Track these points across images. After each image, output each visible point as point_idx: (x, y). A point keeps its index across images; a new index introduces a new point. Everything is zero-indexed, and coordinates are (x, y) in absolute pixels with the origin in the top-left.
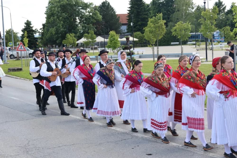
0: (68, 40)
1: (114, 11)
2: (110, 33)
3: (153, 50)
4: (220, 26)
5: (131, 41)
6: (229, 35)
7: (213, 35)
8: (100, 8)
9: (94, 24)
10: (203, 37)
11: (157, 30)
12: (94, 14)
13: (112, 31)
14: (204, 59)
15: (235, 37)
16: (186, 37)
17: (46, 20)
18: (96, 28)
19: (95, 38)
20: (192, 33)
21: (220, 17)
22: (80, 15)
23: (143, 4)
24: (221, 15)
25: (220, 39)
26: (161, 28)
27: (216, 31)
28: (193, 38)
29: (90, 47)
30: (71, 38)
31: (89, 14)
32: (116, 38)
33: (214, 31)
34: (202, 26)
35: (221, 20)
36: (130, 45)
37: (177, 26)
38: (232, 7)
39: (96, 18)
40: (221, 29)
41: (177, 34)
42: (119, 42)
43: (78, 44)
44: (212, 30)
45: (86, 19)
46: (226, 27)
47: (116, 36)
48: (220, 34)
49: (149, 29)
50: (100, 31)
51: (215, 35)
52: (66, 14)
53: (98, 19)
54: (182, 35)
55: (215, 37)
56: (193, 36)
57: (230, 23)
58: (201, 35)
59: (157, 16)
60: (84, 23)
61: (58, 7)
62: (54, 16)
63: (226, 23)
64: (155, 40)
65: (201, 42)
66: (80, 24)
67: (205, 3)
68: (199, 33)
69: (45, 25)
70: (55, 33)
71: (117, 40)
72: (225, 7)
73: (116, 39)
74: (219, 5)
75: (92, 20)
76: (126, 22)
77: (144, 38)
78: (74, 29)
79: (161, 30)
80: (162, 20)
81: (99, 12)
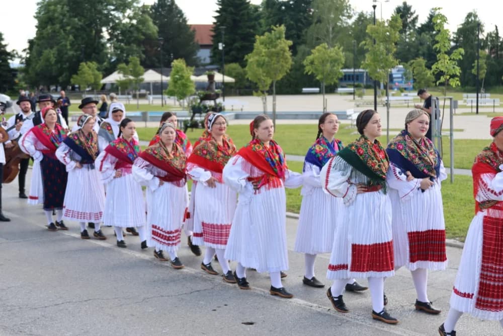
0: (83, 76)
1: (184, 16)
2: (173, 63)
3: (264, 103)
4: (404, 56)
5: (218, 83)
6: (424, 75)
7: (391, 77)
8: (153, 11)
9: (139, 43)
10: (369, 78)
11: (273, 62)
12: (142, 22)
13: (177, 59)
16: (332, 78)
17: (37, 31)
18: (144, 52)
19: (142, 74)
20: (346, 70)
21: (406, 38)
22: (111, 25)
23: (246, 6)
24: (408, 33)
25: (403, 84)
26: (282, 58)
27: (397, 66)
28: (349, 79)
29: (131, 93)
30: (90, 72)
31: (130, 23)
32: (185, 75)
33: (393, 67)
34: (367, 55)
35: (410, 45)
36: (216, 91)
37: (315, 53)
38: (431, 17)
39: (144, 31)
40: (407, 62)
41: (316, 70)
42: (191, 84)
43: (104, 85)
44: (387, 65)
45: (123, 33)
46: (416, 59)
47: (185, 71)
48: (405, 74)
49: (256, 58)
50: (154, 59)
51: (394, 76)
52: (80, 20)
53: (150, 32)
54: (325, 73)
55: (395, 80)
56: (349, 76)
58: (365, 75)
59: (273, 31)
60: (118, 41)
61: (63, 5)
62: (53, 24)
63: (418, 50)
64: (269, 81)
65: (365, 91)
66: (111, 43)
67: (374, 7)
68: (361, 70)
69: (35, 43)
70: (56, 61)
71: (188, 79)
72: (416, 18)
73: (185, 78)
74: (404, 11)
75: (135, 34)
76: (208, 41)
77: (246, 77)
78: (98, 54)
79: (281, 60)
80: (283, 39)
81: (151, 17)
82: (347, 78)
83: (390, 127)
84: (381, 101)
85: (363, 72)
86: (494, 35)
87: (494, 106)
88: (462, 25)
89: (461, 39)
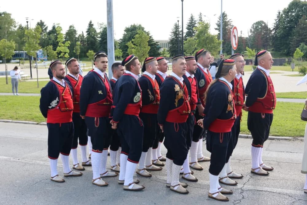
4: (43, 44)
6: (52, 54)
7: (37, 54)
10: (26, 54)
14: (29, 77)
15: (57, 56)
16: (9, 56)
20: (15, 52)
21: (43, 37)
24: (43, 34)
25: (43, 58)
27: (39, 50)
28: (17, 56)
35: (44, 39)
38: (54, 28)
40: (44, 48)
44: (35, 49)
46: (48, 46)
48: (43, 53)
51: (38, 54)
54: (6, 53)
55: (39, 56)
57: (52, 43)
63: (49, 42)
65: (25, 61)
67: (27, 22)
72: (47, 28)
74: (41, 24)
82: (16, 55)
83: (38, 78)
84: (33, 66)
85: (23, 53)
86: (81, 35)
87: (84, 67)
88: (67, 31)
89: (68, 37)
